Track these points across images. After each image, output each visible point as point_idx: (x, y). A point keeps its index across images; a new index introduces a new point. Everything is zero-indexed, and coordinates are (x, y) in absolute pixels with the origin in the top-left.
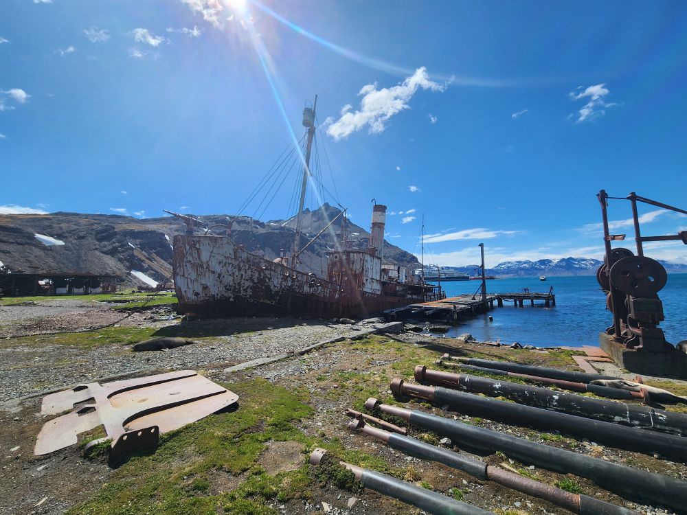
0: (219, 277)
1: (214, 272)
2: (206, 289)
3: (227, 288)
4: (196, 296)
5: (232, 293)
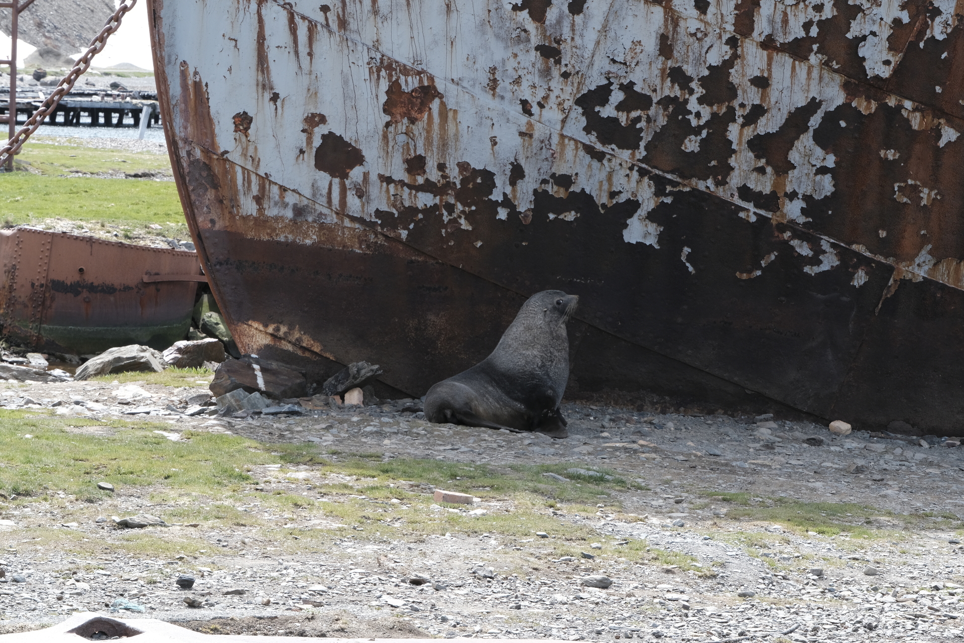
2: (421, 111)
3: (607, 111)
4: (333, 175)
5: (642, 173)
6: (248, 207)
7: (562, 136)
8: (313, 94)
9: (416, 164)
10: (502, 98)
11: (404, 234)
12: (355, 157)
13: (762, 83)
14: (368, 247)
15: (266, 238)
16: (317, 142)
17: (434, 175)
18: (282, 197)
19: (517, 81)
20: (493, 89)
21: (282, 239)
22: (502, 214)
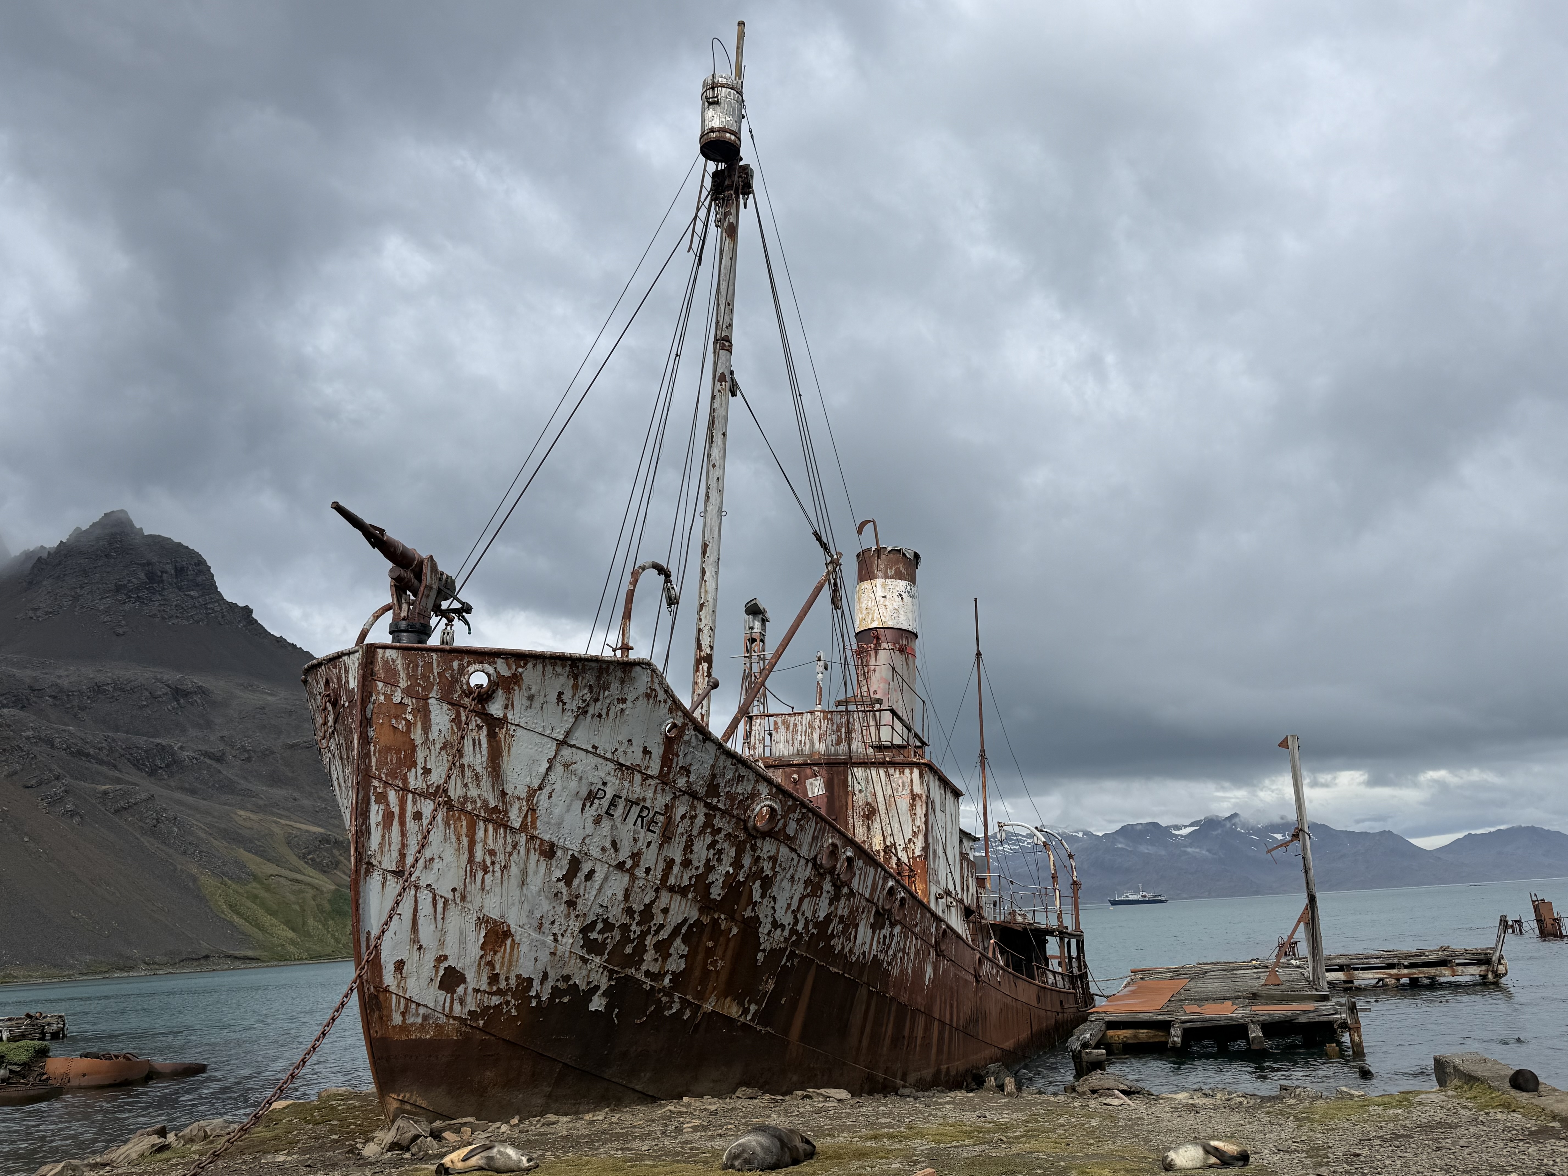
0: (568, 879)
1: (549, 851)
2: (501, 946)
3: (593, 935)
4: (448, 993)
5: (605, 968)
6: (397, 1019)
7: (571, 952)
8: (442, 943)
9: (494, 979)
10: (544, 933)
11: (481, 1023)
12: (462, 979)
13: (665, 911)
14: (461, 1034)
15: (404, 1038)
16: (441, 972)
17: (503, 985)
18: (417, 1010)
19: (553, 923)
20: (540, 928)
21: (413, 1037)
22: (534, 1004)
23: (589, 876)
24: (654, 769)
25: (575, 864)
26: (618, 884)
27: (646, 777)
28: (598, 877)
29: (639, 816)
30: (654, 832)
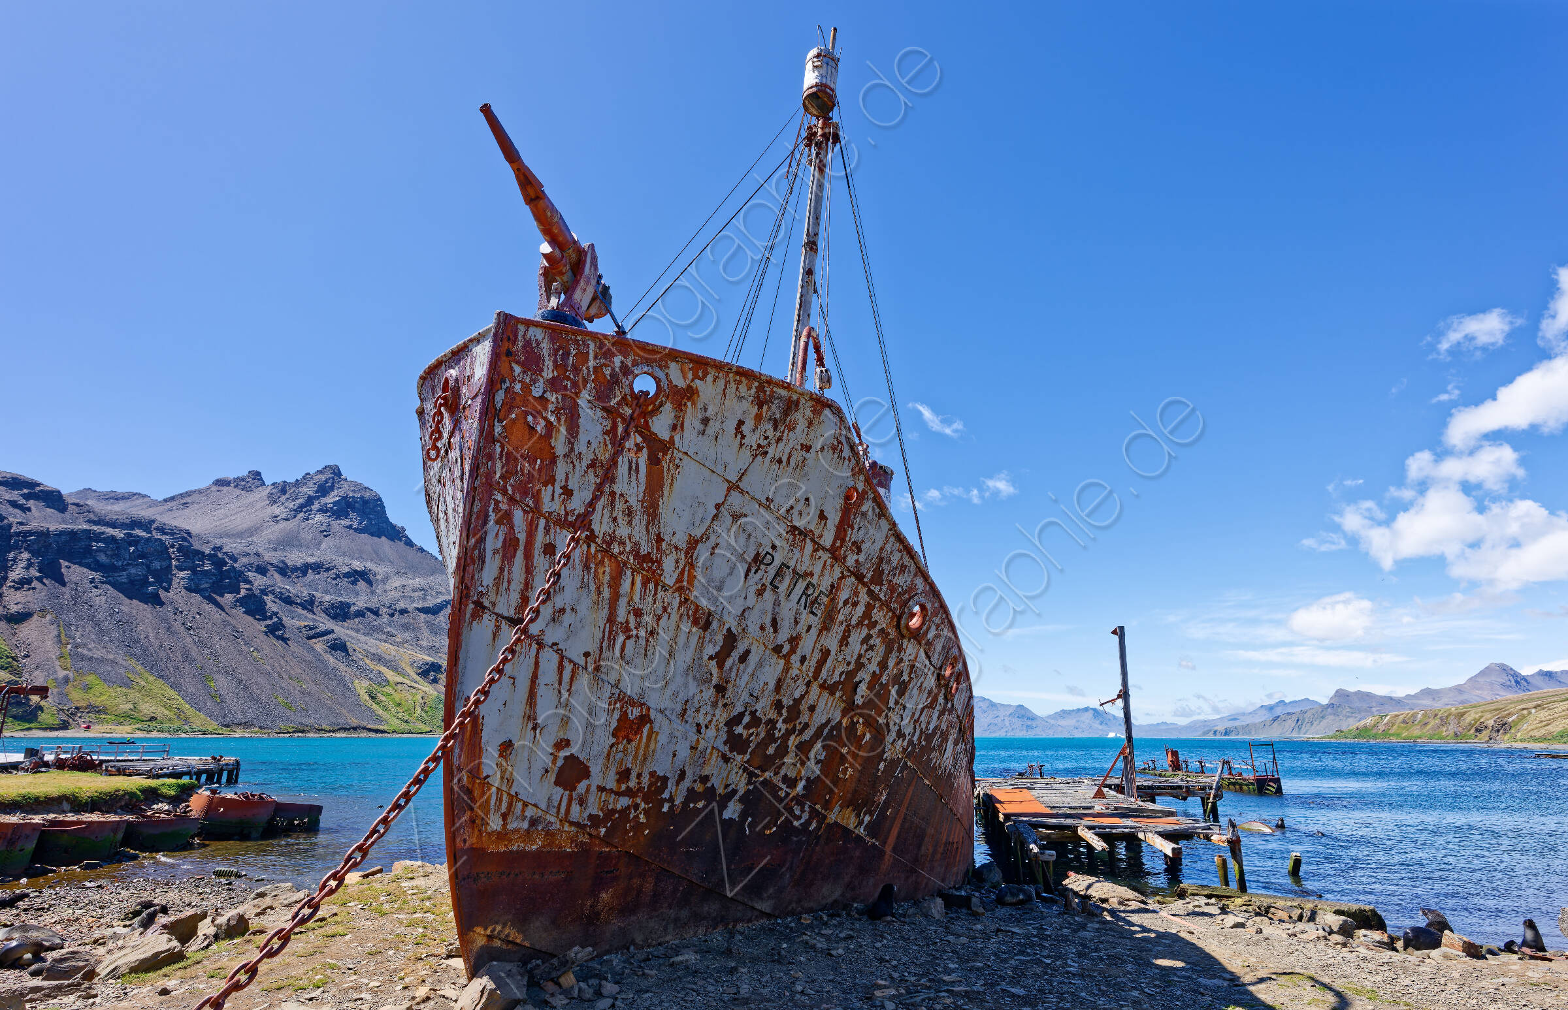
2: (636, 734)
3: (739, 730)
4: (565, 790)
5: (745, 770)
6: (495, 823)
7: (713, 748)
8: (565, 722)
9: (624, 775)
10: (687, 722)
11: (603, 831)
12: (585, 773)
13: (812, 709)
14: (576, 845)
15: (502, 849)
16: (560, 763)
17: (633, 783)
18: (523, 811)
19: (697, 710)
20: (683, 716)
21: (515, 848)
22: (665, 809)
23: (744, 658)
24: (827, 540)
25: (731, 639)
26: (772, 670)
27: (818, 547)
28: (753, 659)
29: (804, 593)
30: (816, 615)
